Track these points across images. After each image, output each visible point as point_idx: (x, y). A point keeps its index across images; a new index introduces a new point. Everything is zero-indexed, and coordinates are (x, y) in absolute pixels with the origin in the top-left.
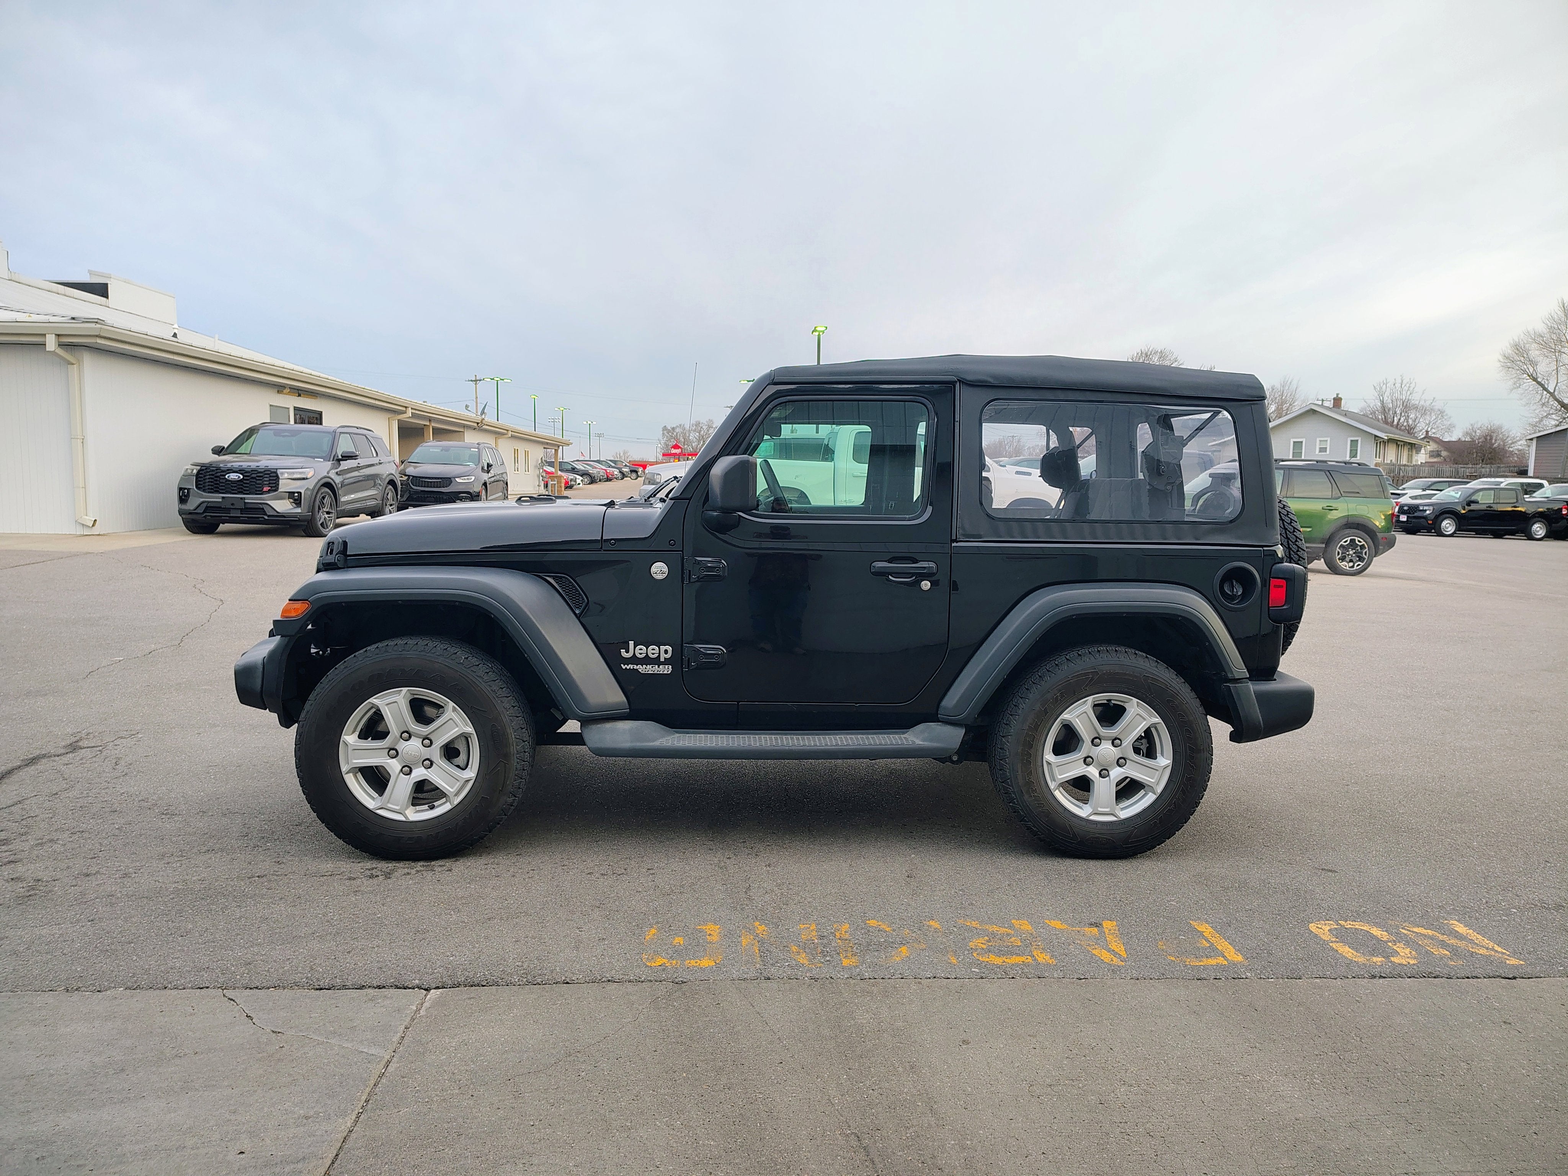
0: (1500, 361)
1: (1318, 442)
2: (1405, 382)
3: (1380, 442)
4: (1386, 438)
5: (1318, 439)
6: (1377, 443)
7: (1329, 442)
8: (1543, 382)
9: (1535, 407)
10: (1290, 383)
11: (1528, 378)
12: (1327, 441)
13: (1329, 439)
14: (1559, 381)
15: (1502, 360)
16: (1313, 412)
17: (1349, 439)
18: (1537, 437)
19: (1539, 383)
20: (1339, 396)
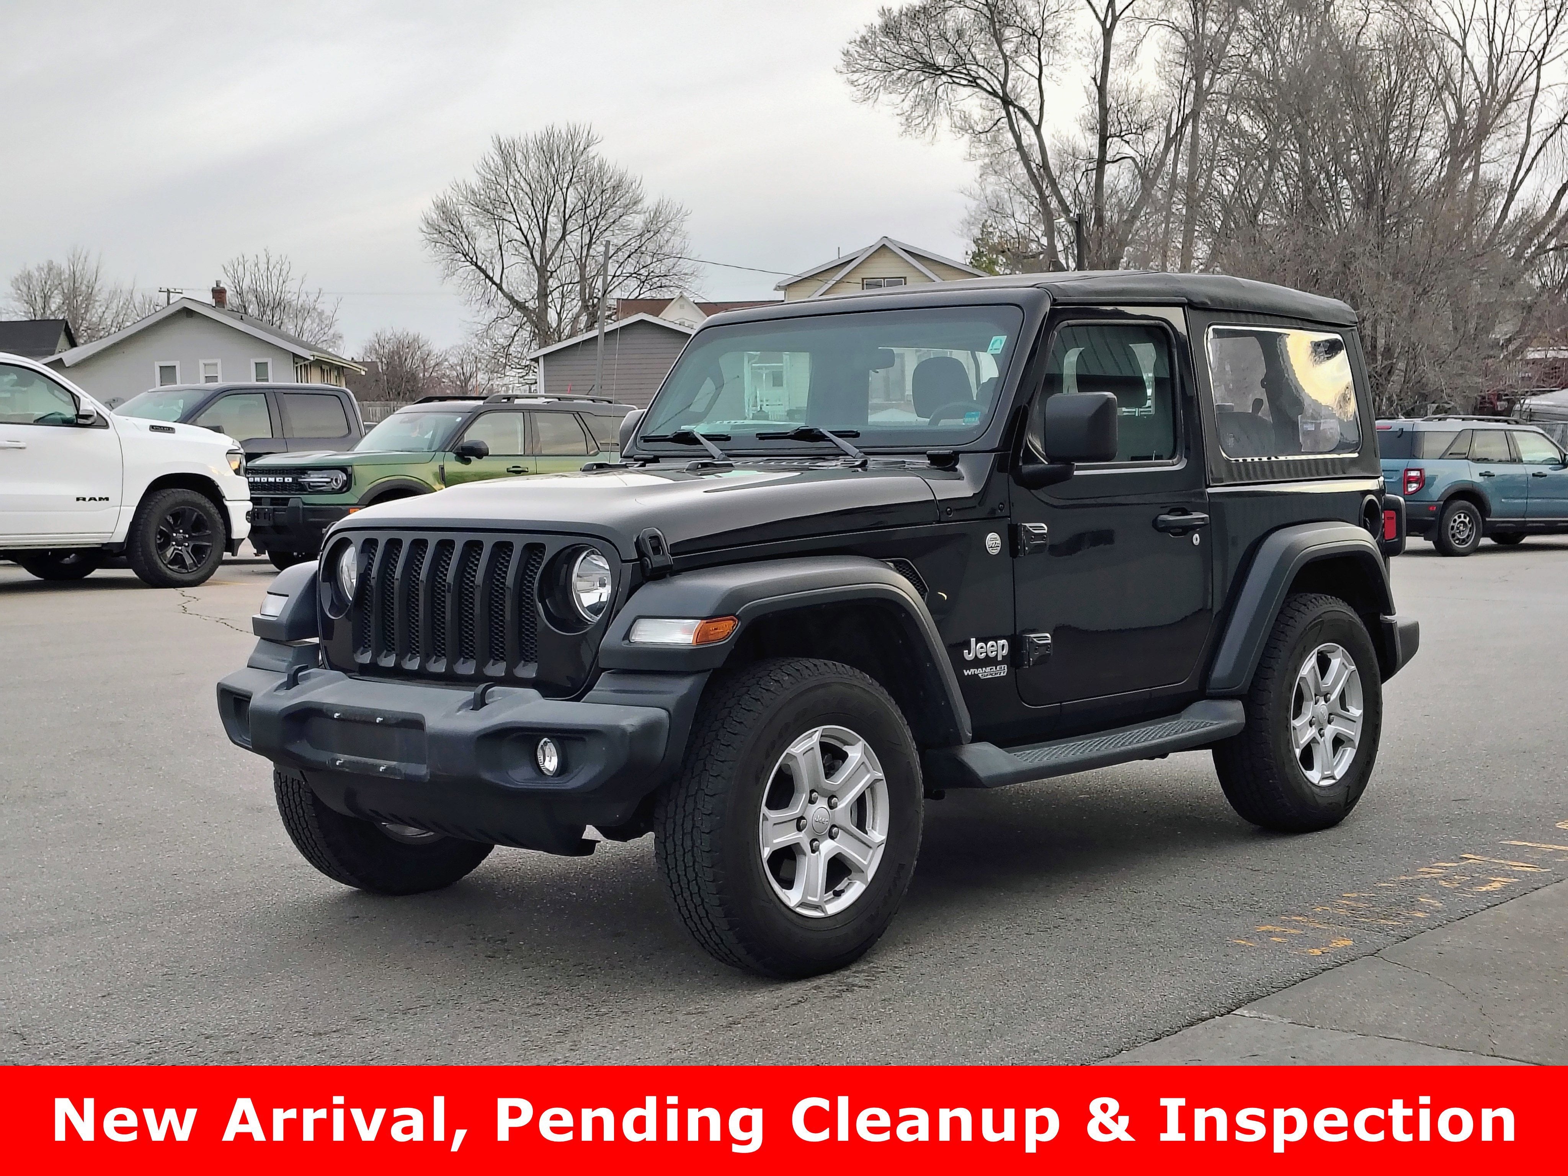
0: (423, 231)
1: (201, 366)
2: (272, 261)
3: (301, 366)
4: (312, 358)
5: (201, 363)
6: (297, 368)
7: (219, 366)
8: (483, 267)
9: (477, 306)
10: (86, 258)
11: (463, 259)
12: (216, 365)
13: (219, 361)
14: (505, 267)
15: (425, 229)
16: (187, 313)
17: (253, 362)
18: (545, 356)
19: (479, 268)
20: (221, 285)
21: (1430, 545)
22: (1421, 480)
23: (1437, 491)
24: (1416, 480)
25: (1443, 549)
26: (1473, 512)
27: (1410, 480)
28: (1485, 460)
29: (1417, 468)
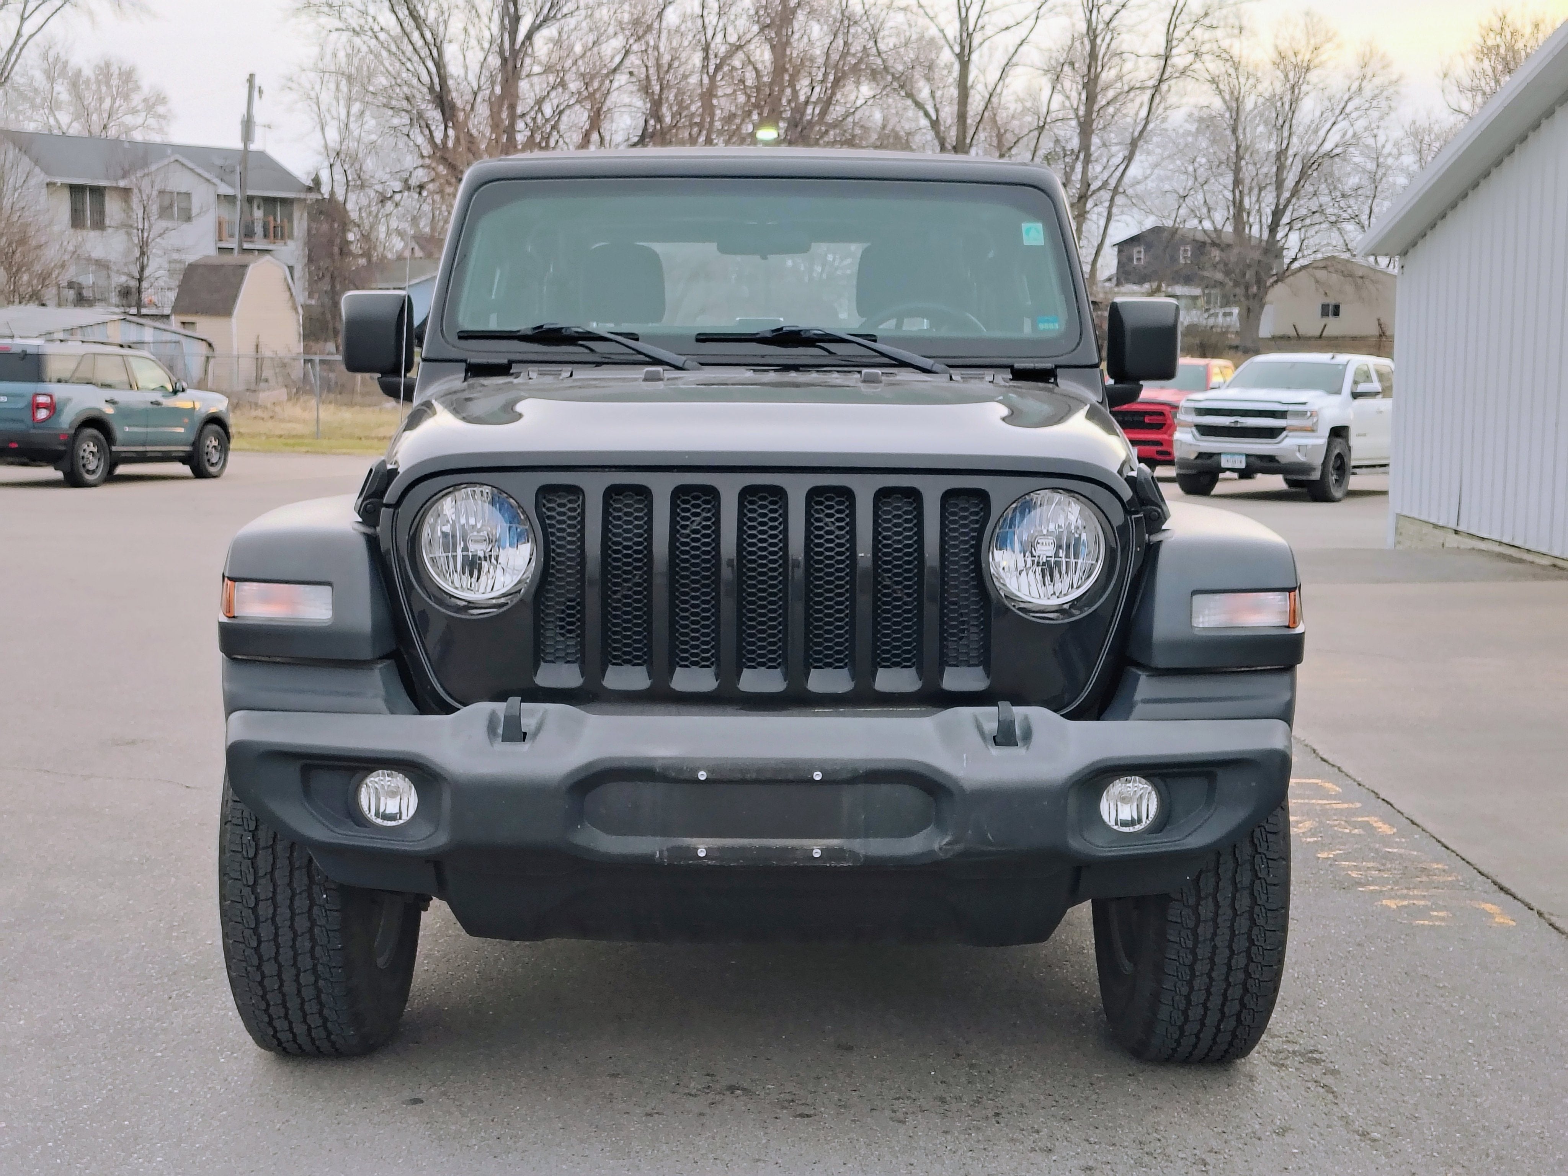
21: (59, 475)
22: (53, 408)
23: (67, 419)
24: (45, 406)
25: (74, 480)
26: (99, 440)
27: (38, 406)
28: (109, 386)
29: (47, 392)
